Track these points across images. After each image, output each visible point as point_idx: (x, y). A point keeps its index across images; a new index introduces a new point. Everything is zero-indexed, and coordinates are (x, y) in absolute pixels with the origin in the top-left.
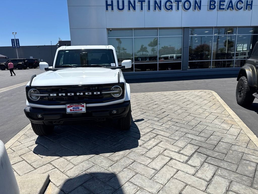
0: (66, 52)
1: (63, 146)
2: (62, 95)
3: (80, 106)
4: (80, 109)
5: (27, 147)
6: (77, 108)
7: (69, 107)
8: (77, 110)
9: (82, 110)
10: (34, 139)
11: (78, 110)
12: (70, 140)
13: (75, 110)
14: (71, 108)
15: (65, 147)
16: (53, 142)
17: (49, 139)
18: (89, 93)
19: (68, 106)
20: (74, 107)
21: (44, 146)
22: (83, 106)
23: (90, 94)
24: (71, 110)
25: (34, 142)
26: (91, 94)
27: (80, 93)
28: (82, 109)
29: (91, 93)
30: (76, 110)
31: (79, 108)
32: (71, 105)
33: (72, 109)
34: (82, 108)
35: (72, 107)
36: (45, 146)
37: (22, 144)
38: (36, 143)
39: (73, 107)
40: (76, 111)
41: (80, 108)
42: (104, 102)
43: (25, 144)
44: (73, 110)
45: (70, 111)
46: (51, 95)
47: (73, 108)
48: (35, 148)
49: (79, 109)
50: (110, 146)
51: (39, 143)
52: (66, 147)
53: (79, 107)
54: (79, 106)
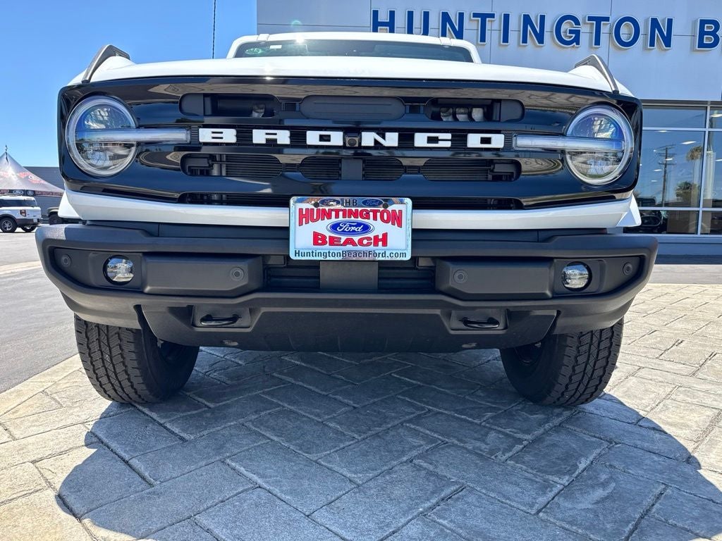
0: (272, 47)
1: (240, 474)
2: (271, 143)
3: (375, 212)
4: (376, 238)
5: (34, 462)
6: (359, 225)
7: (306, 217)
8: (356, 239)
9: (385, 244)
10: (84, 417)
11: (360, 242)
12: (275, 439)
13: (343, 238)
14: (323, 226)
15: (255, 478)
16: (182, 439)
17: (162, 422)
18: (436, 140)
19: (301, 210)
20: (341, 218)
21: (127, 462)
22: (396, 219)
23: (441, 144)
24: (318, 239)
25: (82, 432)
26: (448, 144)
27: (384, 137)
28: (385, 236)
29: (449, 136)
30: (353, 243)
31: (366, 228)
32: (323, 202)
33: (328, 234)
34: (390, 228)
35: (329, 217)
36: (134, 462)
37: (15, 439)
38: (92, 439)
39: (333, 220)
40: (349, 247)
41: (378, 228)
42: (525, 201)
43: (30, 440)
44: (333, 241)
45: (316, 243)
46: (206, 135)
47: (334, 227)
48: (76, 467)
49: (371, 235)
50: (542, 500)
51: (105, 440)
52: (262, 476)
53: (370, 222)
54: (368, 213)
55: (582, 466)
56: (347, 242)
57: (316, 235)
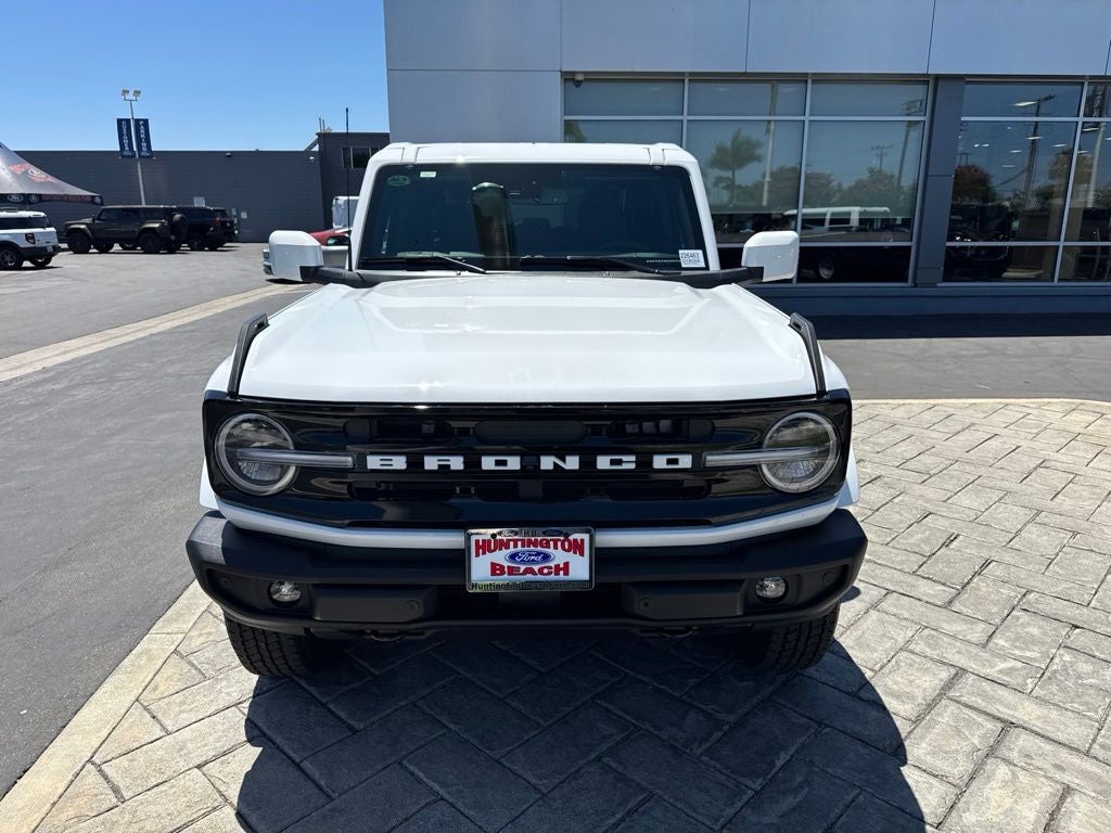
0: (423, 175)
1: (420, 781)
2: (444, 469)
3: (555, 542)
4: (557, 566)
5: (199, 767)
6: (538, 554)
7: (484, 547)
8: (536, 568)
9: (566, 573)
10: (235, 697)
11: (541, 571)
12: (452, 726)
13: (523, 568)
14: (501, 557)
15: (436, 787)
16: (350, 727)
17: (324, 701)
18: (620, 462)
19: (477, 541)
20: (519, 548)
21: (298, 766)
22: (577, 547)
23: (625, 466)
24: (496, 569)
25: (238, 718)
26: (633, 466)
27: (564, 461)
28: (567, 564)
29: (633, 458)
30: (533, 572)
31: (546, 557)
32: (500, 533)
33: (506, 564)
34: (572, 557)
35: (507, 547)
36: (306, 765)
37: (168, 733)
38: (255, 733)
39: (512, 550)
40: (529, 577)
41: (559, 556)
42: (713, 520)
43: (186, 733)
44: (512, 571)
45: (493, 573)
46: (374, 462)
47: (513, 557)
48: (247, 775)
49: (552, 564)
50: (729, 812)
51: (268, 733)
52: (443, 784)
53: (551, 551)
54: (548, 542)
55: (779, 763)
56: (527, 571)
57: (493, 565)
